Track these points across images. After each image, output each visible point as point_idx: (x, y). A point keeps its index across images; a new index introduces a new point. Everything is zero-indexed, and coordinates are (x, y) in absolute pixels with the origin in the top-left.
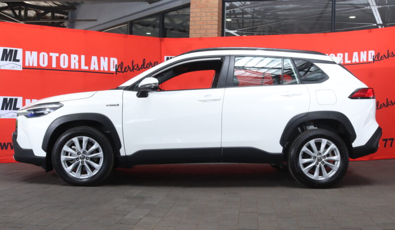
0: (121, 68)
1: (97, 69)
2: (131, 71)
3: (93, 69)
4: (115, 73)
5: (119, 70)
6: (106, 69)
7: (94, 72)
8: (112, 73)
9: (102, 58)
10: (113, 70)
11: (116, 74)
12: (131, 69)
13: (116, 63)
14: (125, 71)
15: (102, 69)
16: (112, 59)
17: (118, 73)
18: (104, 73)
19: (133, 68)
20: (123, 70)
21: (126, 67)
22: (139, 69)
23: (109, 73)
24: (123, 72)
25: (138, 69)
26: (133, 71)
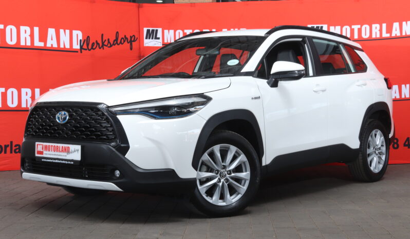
0: (88, 45)
1: (55, 46)
2: (100, 48)
3: (50, 46)
4: (79, 51)
5: (85, 47)
6: (68, 46)
7: (52, 50)
8: (76, 51)
9: (62, 31)
10: (76, 46)
11: (81, 52)
12: (101, 46)
13: (80, 37)
14: (92, 48)
15: (62, 46)
16: (75, 32)
17: (83, 50)
18: (65, 50)
19: (103, 45)
20: (90, 48)
21: (94, 43)
22: (111, 46)
23: (71, 51)
24: (89, 50)
25: (109, 45)
26: (103, 49)
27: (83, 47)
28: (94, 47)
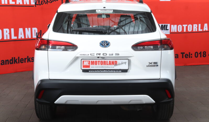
0: (39, 2)
2: (46, 4)
3: (18, 4)
4: (35, 6)
5: (38, 3)
6: (28, 3)
8: (33, 6)
11: (36, 6)
12: (46, 2)
14: (41, 4)
15: (25, 3)
17: (36, 5)
18: (27, 6)
20: (40, 3)
21: (42, 1)
22: (51, 2)
23: (30, 6)
24: (40, 5)
25: (50, 2)
26: (47, 4)
27: (37, 4)
28: (42, 3)
